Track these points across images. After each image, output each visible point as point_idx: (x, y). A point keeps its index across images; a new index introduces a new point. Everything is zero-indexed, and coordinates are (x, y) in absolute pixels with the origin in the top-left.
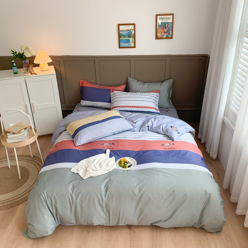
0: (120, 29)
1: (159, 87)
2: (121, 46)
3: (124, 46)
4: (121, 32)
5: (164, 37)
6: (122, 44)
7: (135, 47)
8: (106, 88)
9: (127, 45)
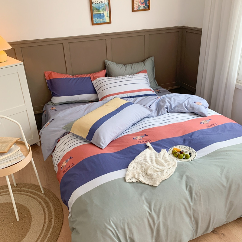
0: (93, 1)
1: (143, 67)
3: (98, 22)
4: (93, 5)
5: (141, 9)
6: (95, 19)
7: (110, 22)
8: (84, 76)
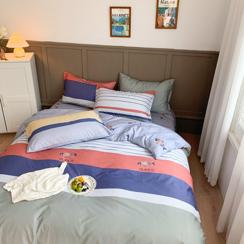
0: (113, 13)
1: (155, 87)
2: (113, 34)
4: (113, 17)
5: (165, 26)
8: (92, 83)
9: (120, 33)
